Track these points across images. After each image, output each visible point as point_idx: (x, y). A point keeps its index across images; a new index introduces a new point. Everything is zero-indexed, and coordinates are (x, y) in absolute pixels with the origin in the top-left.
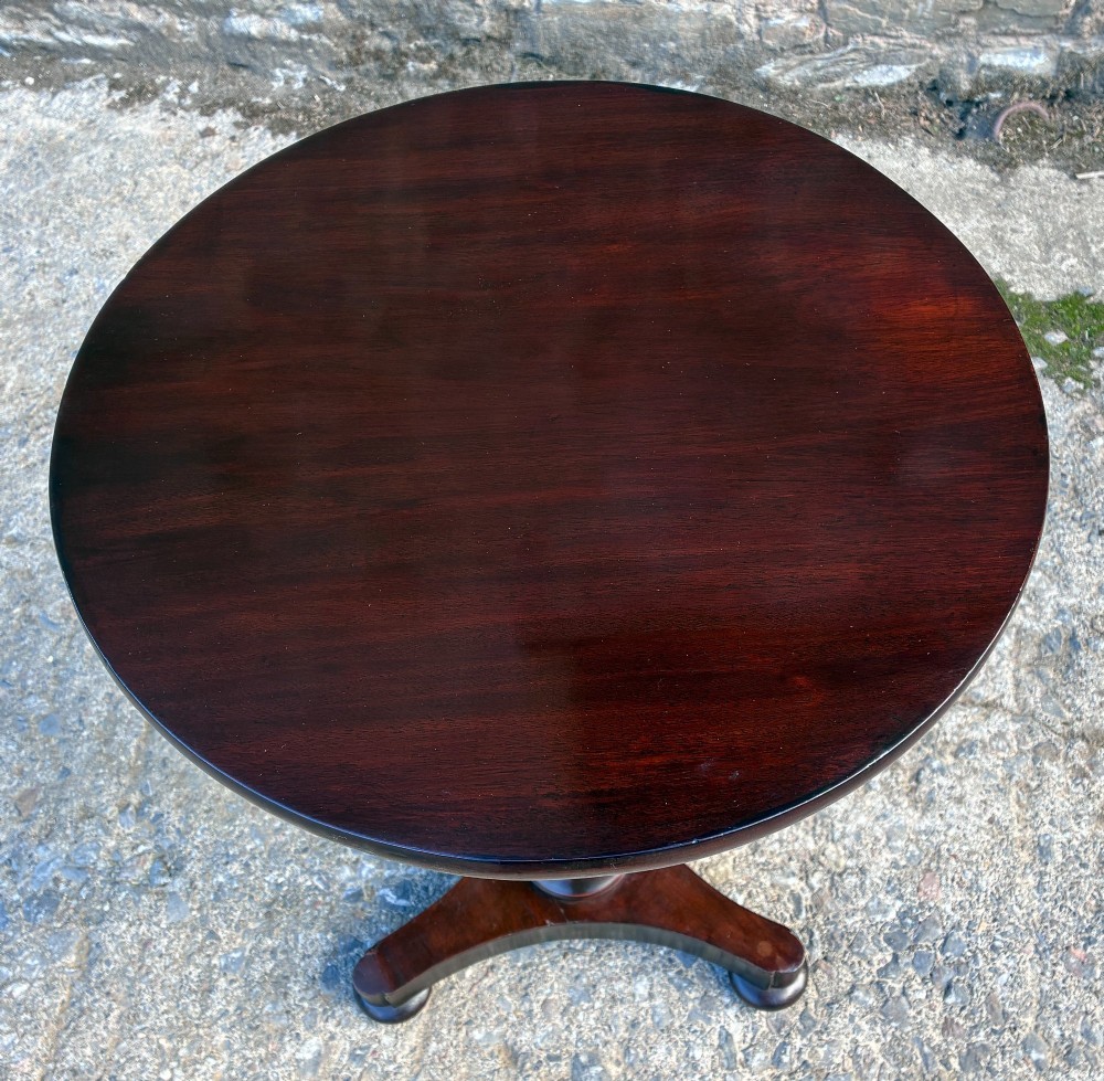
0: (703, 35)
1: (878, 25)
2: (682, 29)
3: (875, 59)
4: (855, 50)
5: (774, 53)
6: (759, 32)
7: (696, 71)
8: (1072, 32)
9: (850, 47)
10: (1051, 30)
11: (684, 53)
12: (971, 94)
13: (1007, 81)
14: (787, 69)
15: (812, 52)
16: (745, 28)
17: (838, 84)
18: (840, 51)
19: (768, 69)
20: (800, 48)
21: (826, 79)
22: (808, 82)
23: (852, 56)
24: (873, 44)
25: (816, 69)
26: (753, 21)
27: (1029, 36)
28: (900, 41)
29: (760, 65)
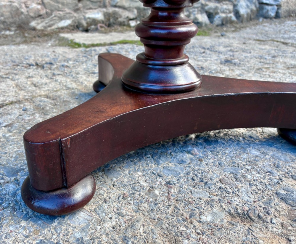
0: (11, 13)
1: (59, 7)
2: (4, 11)
3: (61, 19)
4: (55, 16)
5: (33, 18)
6: (27, 11)
7: (12, 27)
8: (105, 6)
9: (53, 15)
10: (100, 7)
11: (7, 20)
12: (87, 27)
13: (94, 22)
14: (38, 24)
15: (43, 18)
16: (23, 10)
17: (53, 27)
18: (51, 17)
19: (33, 24)
20: (40, 16)
21: (50, 26)
22: (45, 27)
23: (55, 18)
24: (59, 14)
25: (46, 23)
26: (25, 8)
27: (95, 9)
28: (66, 12)
29: (30, 22)
